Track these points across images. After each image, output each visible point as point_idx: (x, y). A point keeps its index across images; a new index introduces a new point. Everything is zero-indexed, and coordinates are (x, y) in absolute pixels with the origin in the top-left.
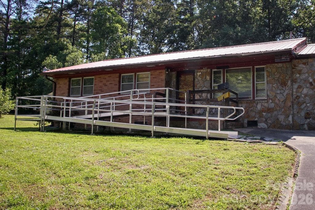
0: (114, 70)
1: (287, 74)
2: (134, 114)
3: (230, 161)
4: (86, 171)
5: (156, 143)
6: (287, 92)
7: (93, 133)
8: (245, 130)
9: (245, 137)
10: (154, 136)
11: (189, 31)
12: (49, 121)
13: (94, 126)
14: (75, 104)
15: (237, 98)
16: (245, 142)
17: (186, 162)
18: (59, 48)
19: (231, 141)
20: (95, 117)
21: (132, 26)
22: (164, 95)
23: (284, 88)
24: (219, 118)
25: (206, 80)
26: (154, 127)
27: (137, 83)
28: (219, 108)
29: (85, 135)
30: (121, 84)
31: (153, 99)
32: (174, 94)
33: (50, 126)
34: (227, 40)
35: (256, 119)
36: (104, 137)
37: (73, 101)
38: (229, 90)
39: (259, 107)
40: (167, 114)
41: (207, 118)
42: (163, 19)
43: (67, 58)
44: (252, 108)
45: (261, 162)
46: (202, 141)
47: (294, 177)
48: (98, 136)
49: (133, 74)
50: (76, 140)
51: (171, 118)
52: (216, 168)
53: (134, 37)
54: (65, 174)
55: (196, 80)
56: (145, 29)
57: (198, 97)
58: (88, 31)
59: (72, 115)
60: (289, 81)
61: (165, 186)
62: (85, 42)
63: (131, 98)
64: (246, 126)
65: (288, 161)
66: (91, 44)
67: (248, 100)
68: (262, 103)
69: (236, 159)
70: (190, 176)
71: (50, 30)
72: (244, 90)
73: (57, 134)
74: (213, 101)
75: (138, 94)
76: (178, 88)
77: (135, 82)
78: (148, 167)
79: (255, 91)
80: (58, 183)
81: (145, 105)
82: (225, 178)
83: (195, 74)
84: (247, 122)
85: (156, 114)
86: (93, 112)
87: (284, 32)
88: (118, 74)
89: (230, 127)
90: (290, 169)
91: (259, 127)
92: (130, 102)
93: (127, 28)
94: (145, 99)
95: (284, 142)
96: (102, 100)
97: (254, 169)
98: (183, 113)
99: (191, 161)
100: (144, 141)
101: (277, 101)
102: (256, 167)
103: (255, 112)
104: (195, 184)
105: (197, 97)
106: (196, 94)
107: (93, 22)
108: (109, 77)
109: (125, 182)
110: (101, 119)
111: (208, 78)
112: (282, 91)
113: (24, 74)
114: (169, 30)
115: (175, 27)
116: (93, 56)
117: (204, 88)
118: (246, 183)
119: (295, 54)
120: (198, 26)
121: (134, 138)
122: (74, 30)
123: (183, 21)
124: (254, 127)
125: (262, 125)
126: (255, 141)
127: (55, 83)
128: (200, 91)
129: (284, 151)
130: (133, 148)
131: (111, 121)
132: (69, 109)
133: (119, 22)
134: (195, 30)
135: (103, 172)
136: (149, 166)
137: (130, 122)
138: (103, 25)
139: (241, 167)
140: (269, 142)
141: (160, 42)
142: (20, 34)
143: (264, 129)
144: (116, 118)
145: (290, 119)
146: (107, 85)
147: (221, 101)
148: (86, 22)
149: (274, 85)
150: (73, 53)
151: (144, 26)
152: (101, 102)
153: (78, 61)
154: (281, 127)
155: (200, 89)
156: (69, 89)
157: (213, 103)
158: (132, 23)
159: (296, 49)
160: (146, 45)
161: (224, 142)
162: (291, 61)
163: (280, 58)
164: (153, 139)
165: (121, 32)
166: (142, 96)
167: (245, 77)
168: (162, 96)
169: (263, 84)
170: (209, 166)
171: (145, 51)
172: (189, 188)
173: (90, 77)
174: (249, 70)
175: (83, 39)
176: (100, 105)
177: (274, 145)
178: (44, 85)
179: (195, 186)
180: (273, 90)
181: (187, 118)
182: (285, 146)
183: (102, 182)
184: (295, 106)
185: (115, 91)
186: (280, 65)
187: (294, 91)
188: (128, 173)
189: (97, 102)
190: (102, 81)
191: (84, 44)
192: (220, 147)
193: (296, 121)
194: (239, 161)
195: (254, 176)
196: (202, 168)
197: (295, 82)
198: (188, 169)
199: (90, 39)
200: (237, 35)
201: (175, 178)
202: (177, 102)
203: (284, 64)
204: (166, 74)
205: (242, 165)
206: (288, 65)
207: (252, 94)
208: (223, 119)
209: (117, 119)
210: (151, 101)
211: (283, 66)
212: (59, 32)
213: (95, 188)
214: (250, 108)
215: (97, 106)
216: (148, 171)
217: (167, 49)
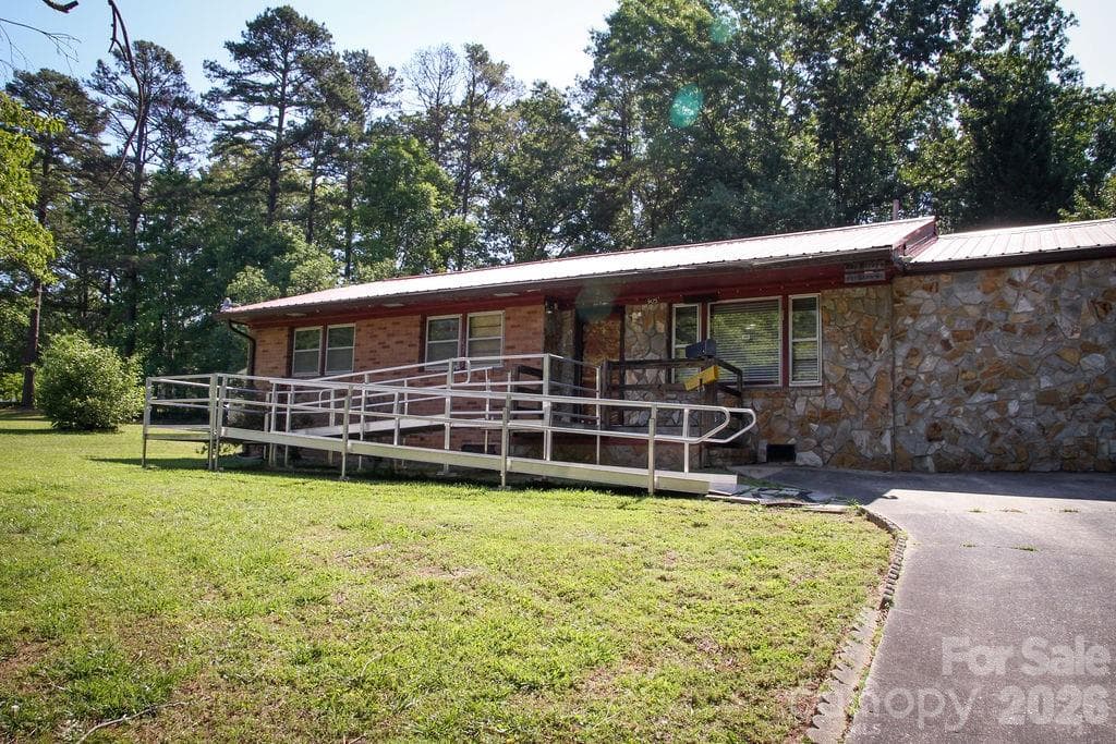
0: (406, 306)
1: (880, 317)
2: (456, 425)
3: (708, 557)
4: (302, 580)
5: (508, 506)
6: (877, 366)
7: (347, 475)
8: (759, 471)
9: (756, 490)
10: (507, 484)
11: (620, 202)
12: (235, 442)
13: (349, 455)
14: (303, 395)
15: (740, 382)
16: (755, 503)
17: (582, 560)
18: (274, 247)
19: (716, 500)
20: (350, 432)
21: (467, 187)
22: (539, 374)
23: (870, 357)
24: (686, 439)
25: (656, 333)
26: (509, 459)
27: (468, 339)
28: (687, 408)
29: (321, 482)
30: (427, 342)
31: (509, 383)
32: (569, 372)
33: (240, 454)
34: (719, 223)
35: (792, 441)
36: (373, 487)
37: (298, 388)
38: (718, 359)
39: (800, 407)
40: (544, 426)
41: (651, 436)
42: (549, 169)
43: (294, 275)
44: (780, 412)
45: (791, 563)
46: (635, 500)
47: (882, 607)
48: (358, 484)
49: (459, 316)
50: (296, 494)
51: (555, 436)
52: (663, 579)
53: (471, 218)
54: (243, 588)
55: (629, 333)
56: (503, 196)
57: (634, 377)
58: (348, 203)
59: (294, 428)
60: (885, 336)
61: (511, 627)
62: (342, 232)
63: (450, 382)
64: (765, 458)
65: (868, 560)
66: (357, 238)
67: (768, 389)
68: (808, 397)
69: (721, 553)
70: (587, 601)
71: (248, 201)
72: (764, 361)
73: (250, 478)
74: (673, 389)
75: (469, 370)
76: (579, 354)
77: (464, 337)
78: (473, 573)
79: (790, 363)
80: (220, 615)
81: (488, 401)
82: (685, 607)
83: (627, 317)
84: (765, 448)
85: (514, 424)
86: (346, 420)
87: (878, 201)
88: (418, 318)
89: (719, 462)
90: (873, 585)
91: (798, 462)
92: (447, 393)
93: (452, 194)
94: (488, 383)
95: (863, 507)
96: (373, 387)
97: (772, 583)
98: (591, 424)
99: (599, 558)
100: (479, 498)
101: (850, 393)
102: (777, 577)
103: (790, 422)
104: (599, 624)
105: (631, 378)
106: (627, 371)
107: (361, 178)
108: (394, 323)
109: (403, 614)
110: (369, 436)
111: (661, 327)
112: (864, 365)
113: (183, 318)
114: (566, 200)
115: (582, 191)
116: (361, 270)
117: (651, 354)
118: (742, 623)
119: (900, 261)
120: (643, 187)
121: (454, 489)
122: (312, 198)
123: (603, 174)
124: (785, 463)
125: (807, 457)
126: (782, 501)
127: (253, 341)
128: (640, 362)
129: (861, 532)
130: (444, 518)
131: (395, 443)
132: (285, 410)
133: (432, 177)
134: (636, 200)
135: (349, 586)
136: (480, 568)
137: (447, 446)
138: (390, 185)
139: (733, 576)
140: (821, 506)
141: (540, 231)
142: (171, 212)
143: (810, 470)
144: (409, 435)
145: (887, 440)
146: (388, 347)
147: (694, 389)
148: (344, 177)
149: (842, 348)
150: (308, 262)
151: (497, 189)
152: (370, 392)
153: (320, 283)
154: (862, 463)
155: (638, 358)
156: (289, 357)
157: (675, 396)
158: (467, 182)
159: (904, 247)
160: (504, 239)
161: (697, 504)
162: (889, 280)
163: (859, 272)
164: (504, 493)
165: (437, 206)
166: (479, 376)
167: (768, 326)
168: (532, 377)
169: (810, 346)
170: (645, 570)
171: (500, 255)
172: (580, 634)
173: (345, 326)
174: (773, 306)
175: (337, 223)
176: (369, 401)
177: (835, 513)
178: (233, 347)
179: (598, 627)
180: (837, 361)
181: (601, 437)
182: (865, 516)
183: (340, 615)
184: (901, 406)
185: (411, 362)
186: (860, 291)
187: (899, 363)
188: (416, 589)
189: (360, 393)
190: (375, 336)
191: (339, 237)
192: (684, 518)
193: (901, 447)
194: (733, 560)
195: (769, 604)
196: (624, 577)
197: (902, 339)
198: (584, 580)
199: (354, 223)
200: (748, 211)
201: (545, 606)
202: (575, 393)
203: (871, 290)
204: (547, 315)
205: (739, 569)
206: (883, 291)
207: (780, 372)
208: (695, 440)
209: (416, 437)
210: (503, 388)
211: (867, 294)
212: (272, 205)
213: (317, 631)
214: (774, 409)
215: (358, 402)
216: (471, 583)
217: (560, 250)
